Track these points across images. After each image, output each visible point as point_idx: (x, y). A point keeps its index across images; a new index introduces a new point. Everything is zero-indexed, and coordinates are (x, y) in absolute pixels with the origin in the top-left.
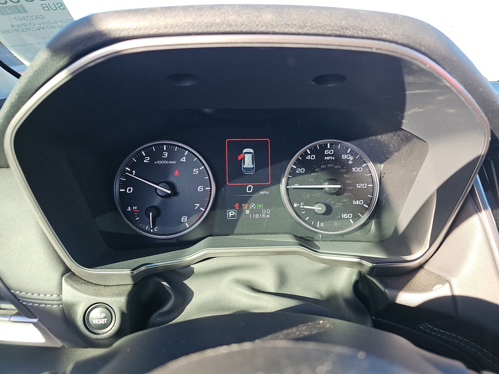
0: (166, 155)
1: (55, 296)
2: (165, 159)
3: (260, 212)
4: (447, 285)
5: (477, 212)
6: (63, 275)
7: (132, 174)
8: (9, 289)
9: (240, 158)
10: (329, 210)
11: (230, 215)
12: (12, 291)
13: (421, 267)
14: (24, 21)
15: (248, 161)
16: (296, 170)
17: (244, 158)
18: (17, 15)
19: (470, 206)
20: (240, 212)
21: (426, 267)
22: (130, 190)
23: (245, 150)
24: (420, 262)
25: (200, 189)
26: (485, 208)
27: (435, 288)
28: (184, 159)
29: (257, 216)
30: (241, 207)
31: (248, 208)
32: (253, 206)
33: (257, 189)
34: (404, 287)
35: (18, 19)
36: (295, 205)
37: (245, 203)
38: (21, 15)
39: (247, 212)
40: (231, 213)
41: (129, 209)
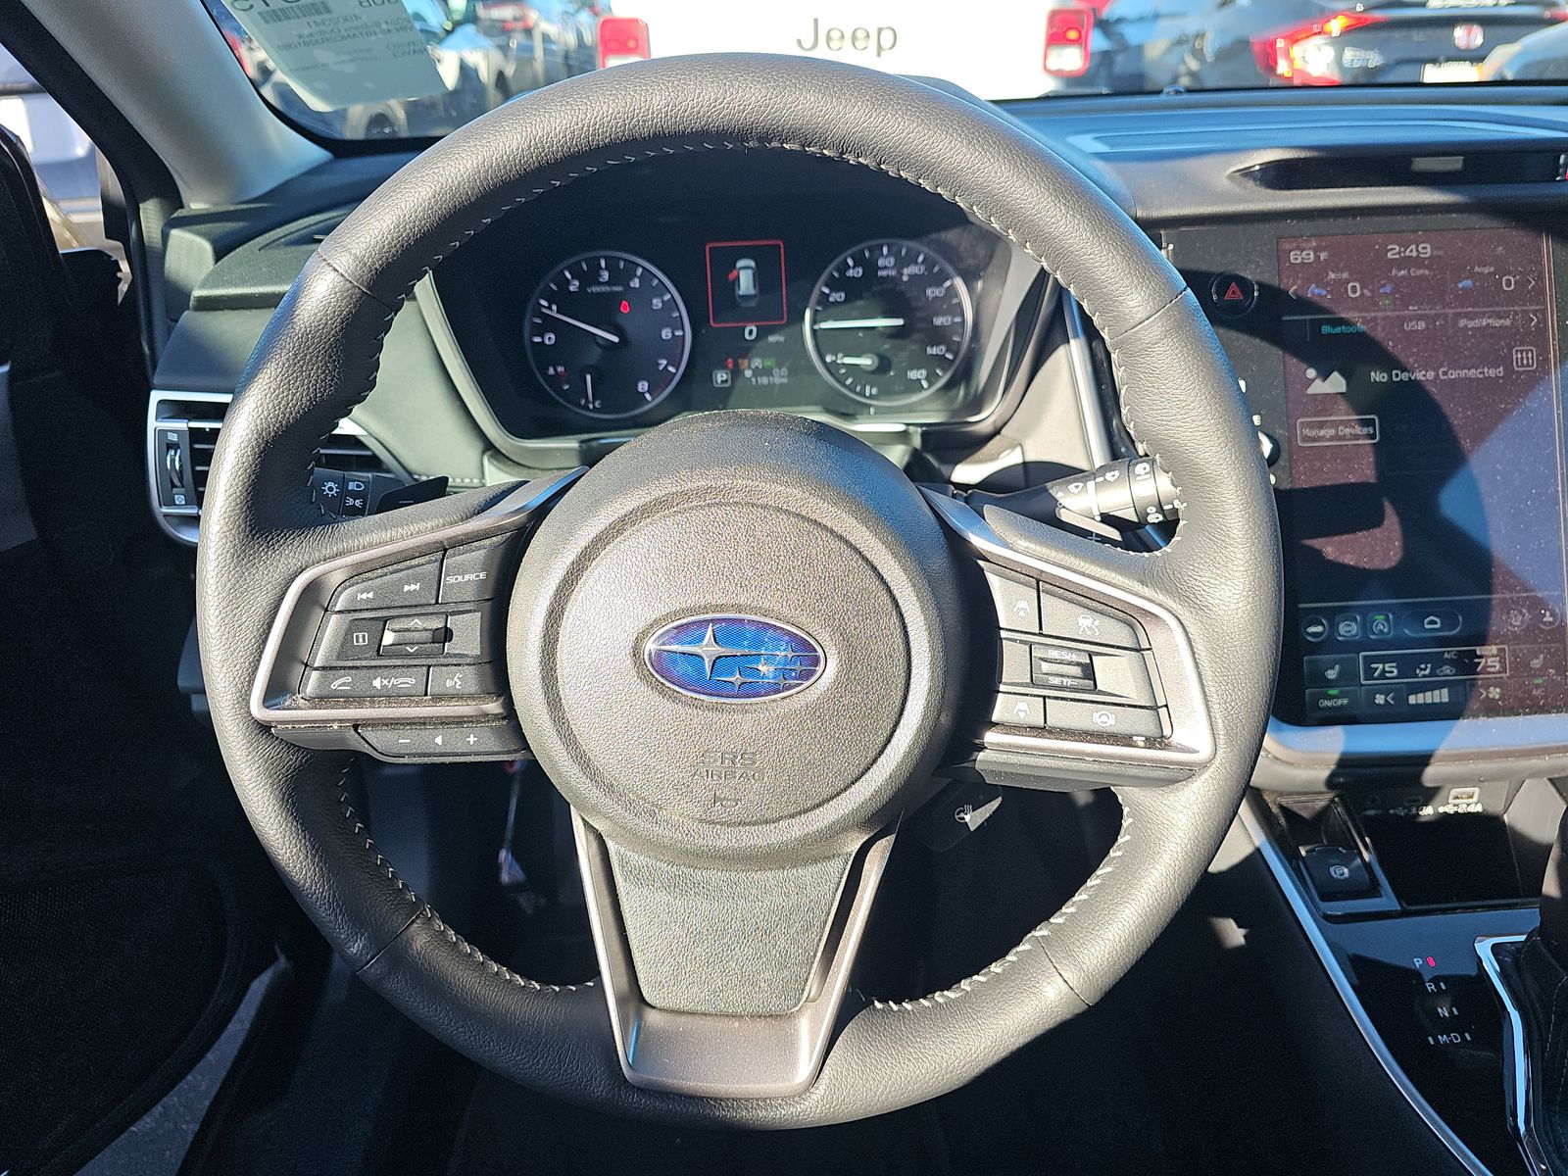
0: (605, 276)
1: (475, 481)
2: (603, 284)
3: (768, 372)
4: (1018, 449)
5: (1063, 343)
6: (484, 453)
7: (551, 309)
8: (410, 474)
9: (731, 277)
10: (884, 365)
11: (719, 379)
12: (416, 477)
13: (997, 432)
14: (322, 27)
15: (746, 282)
16: (828, 295)
17: (738, 278)
18: (310, 19)
19: (1057, 334)
20: (736, 373)
21: (1003, 432)
22: (550, 339)
23: (741, 263)
24: (994, 422)
25: (666, 334)
26: (1076, 336)
27: (1002, 455)
28: (635, 283)
29: (764, 380)
30: (736, 365)
31: (749, 367)
32: (757, 362)
33: (763, 333)
34: (966, 458)
35: (312, 24)
36: (829, 359)
37: (744, 357)
38: (318, 18)
39: (748, 373)
40: (721, 376)
41: (551, 371)
